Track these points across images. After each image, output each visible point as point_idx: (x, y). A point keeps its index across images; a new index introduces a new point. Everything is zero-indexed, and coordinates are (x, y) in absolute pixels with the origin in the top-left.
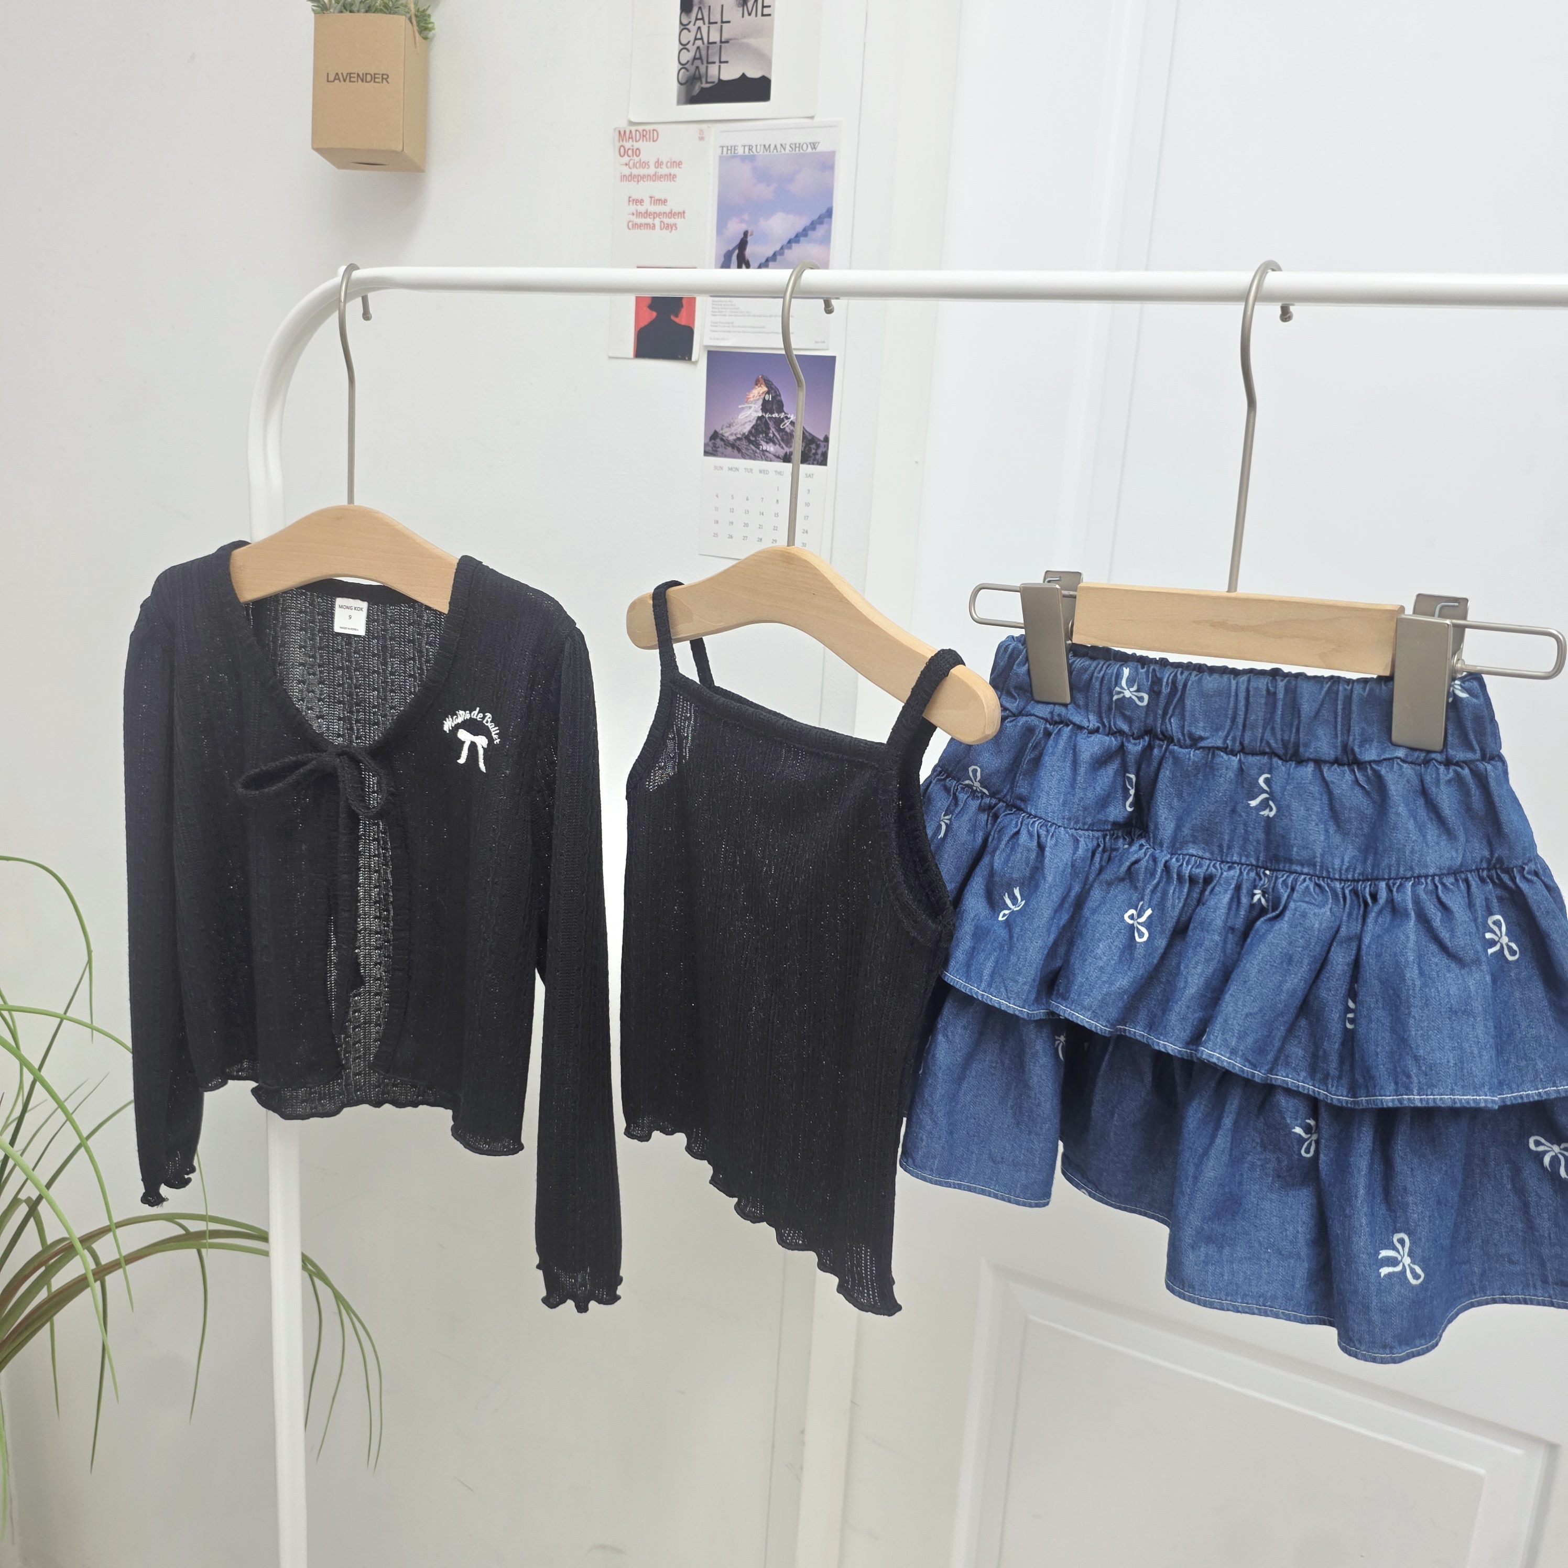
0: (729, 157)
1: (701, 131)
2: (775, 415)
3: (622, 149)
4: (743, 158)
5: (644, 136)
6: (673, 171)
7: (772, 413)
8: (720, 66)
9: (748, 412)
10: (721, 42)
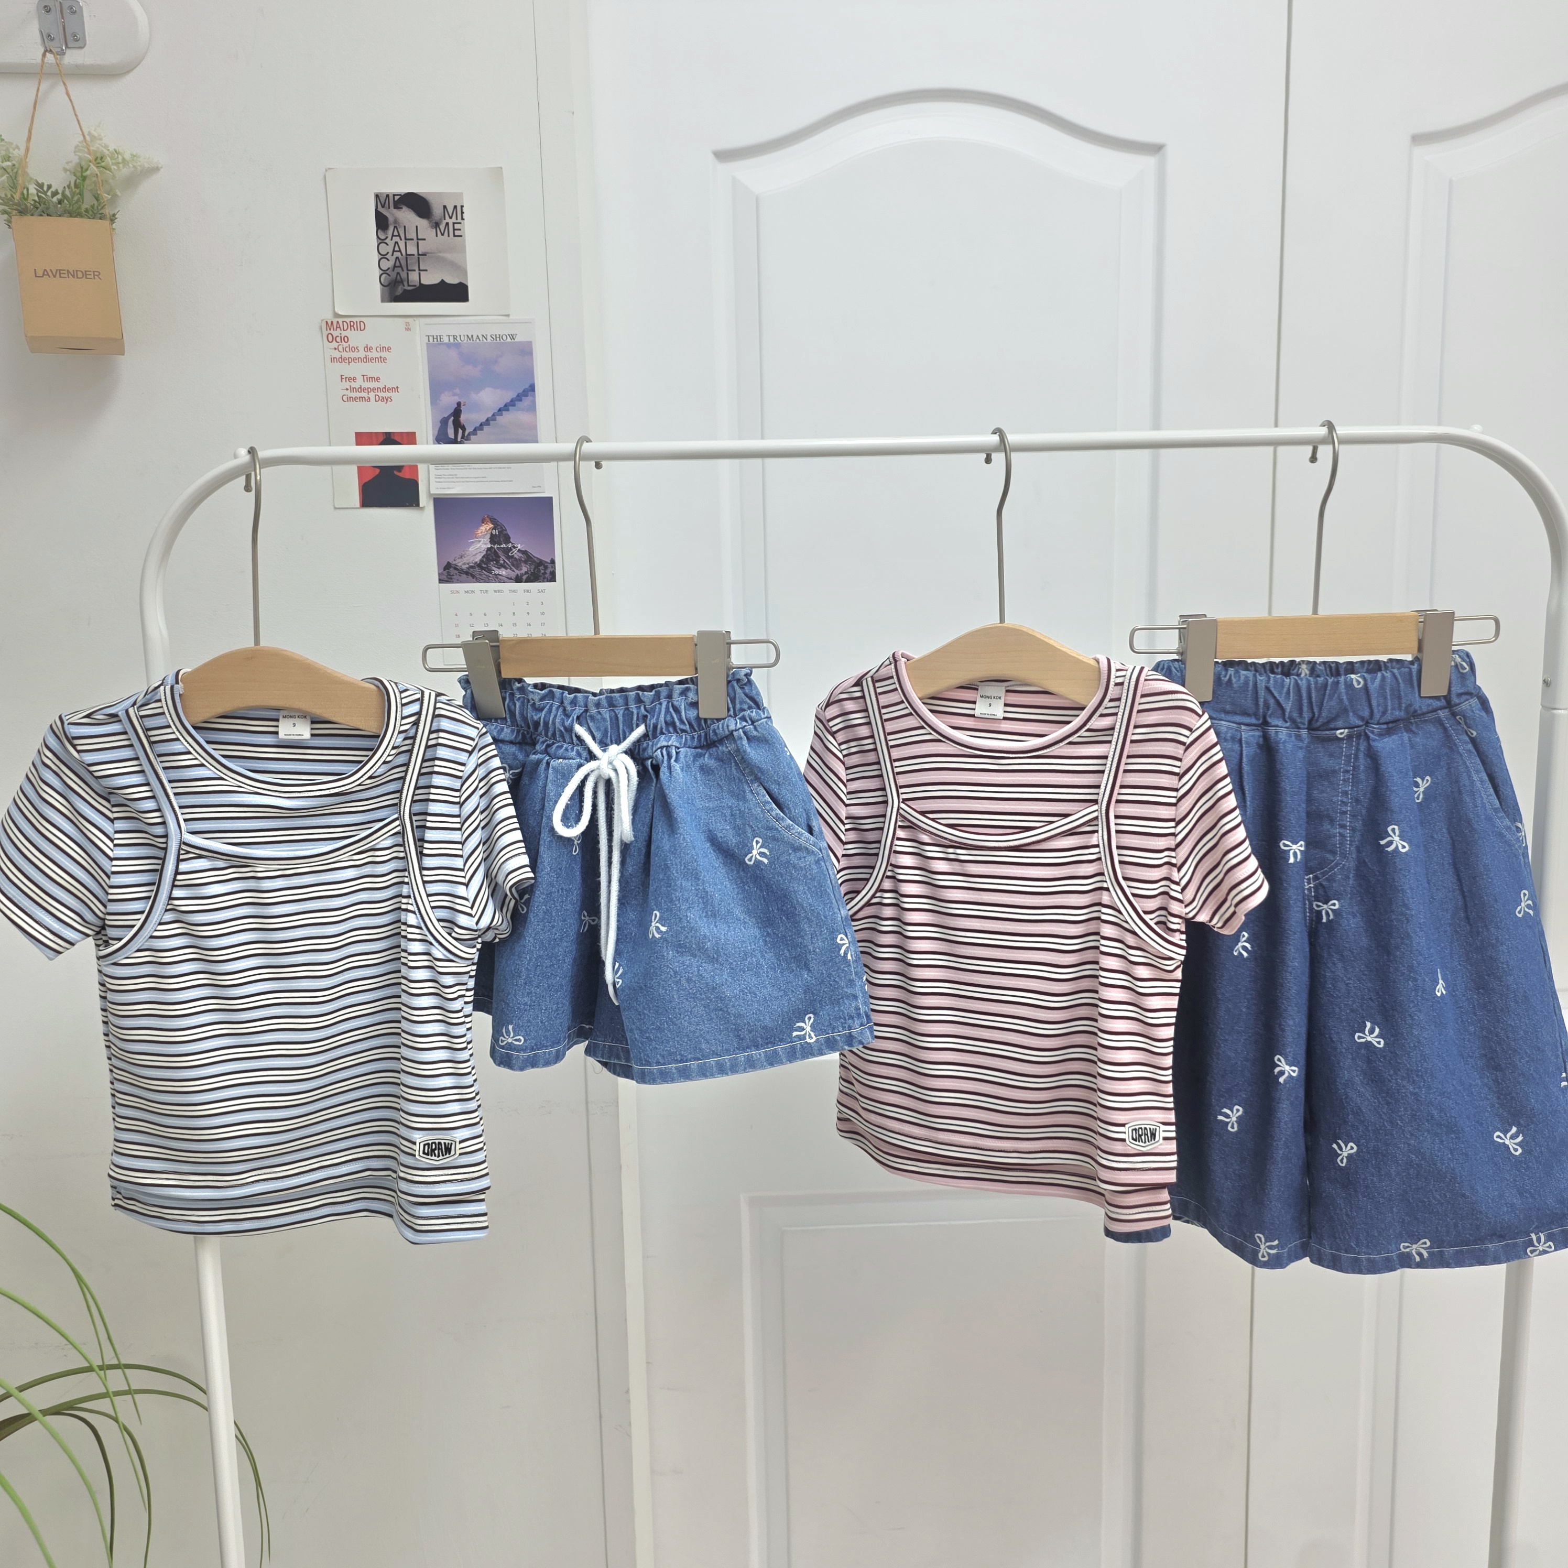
0: (435, 345)
1: (408, 324)
2: (503, 546)
3: (330, 336)
4: (449, 345)
5: (351, 326)
6: (383, 354)
7: (500, 544)
8: (419, 274)
9: (479, 545)
10: (419, 254)
